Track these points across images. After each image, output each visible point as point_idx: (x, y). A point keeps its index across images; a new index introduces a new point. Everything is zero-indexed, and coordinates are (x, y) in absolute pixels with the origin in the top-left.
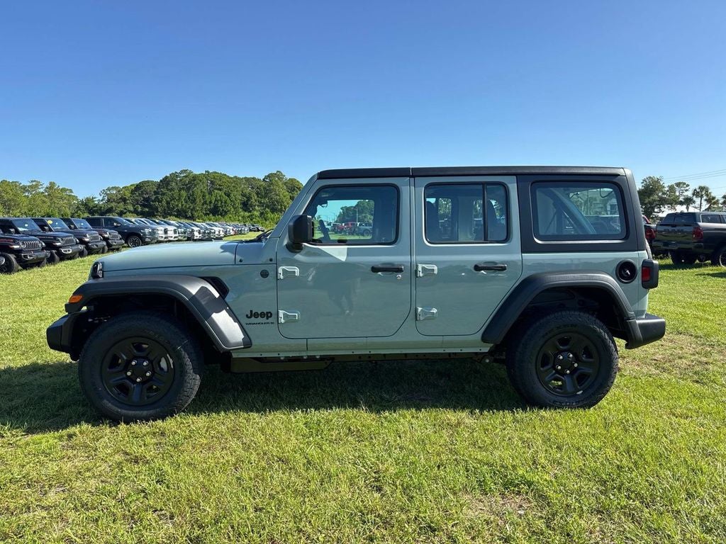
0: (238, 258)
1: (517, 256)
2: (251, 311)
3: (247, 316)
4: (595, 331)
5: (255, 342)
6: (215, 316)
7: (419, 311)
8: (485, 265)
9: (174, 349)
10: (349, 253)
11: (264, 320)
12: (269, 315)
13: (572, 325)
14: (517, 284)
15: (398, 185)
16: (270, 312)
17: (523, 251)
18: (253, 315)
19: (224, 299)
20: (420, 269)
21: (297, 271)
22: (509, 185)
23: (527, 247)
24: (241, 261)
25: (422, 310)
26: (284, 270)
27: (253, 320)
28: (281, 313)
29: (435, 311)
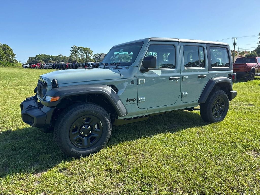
0: (122, 76)
2: (128, 99)
3: (126, 101)
5: (129, 112)
7: (183, 94)
8: (201, 76)
9: (104, 118)
11: (132, 102)
12: (134, 100)
14: (207, 82)
15: (176, 45)
16: (135, 99)
17: (209, 71)
18: (129, 100)
19: (117, 94)
20: (184, 78)
21: (144, 81)
22: (205, 47)
24: (123, 77)
26: (140, 80)
27: (128, 102)
29: (187, 93)
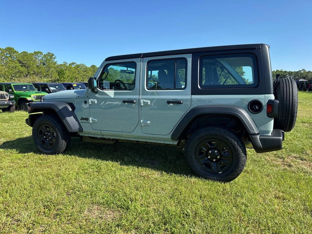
1: (189, 97)
2: (82, 117)
4: (228, 140)
5: (84, 130)
6: (67, 118)
7: (141, 122)
8: (172, 101)
9: (55, 129)
10: (115, 94)
11: (86, 121)
13: (214, 135)
14: (188, 111)
15: (136, 62)
16: (88, 118)
17: (192, 94)
18: (82, 119)
19: (73, 111)
20: (142, 102)
21: (96, 101)
22: (188, 59)
23: (195, 91)
24: (78, 97)
25: (143, 122)
26: (91, 101)
27: (82, 121)
28: (91, 119)
29: (149, 122)
